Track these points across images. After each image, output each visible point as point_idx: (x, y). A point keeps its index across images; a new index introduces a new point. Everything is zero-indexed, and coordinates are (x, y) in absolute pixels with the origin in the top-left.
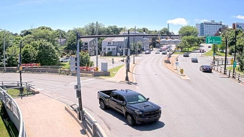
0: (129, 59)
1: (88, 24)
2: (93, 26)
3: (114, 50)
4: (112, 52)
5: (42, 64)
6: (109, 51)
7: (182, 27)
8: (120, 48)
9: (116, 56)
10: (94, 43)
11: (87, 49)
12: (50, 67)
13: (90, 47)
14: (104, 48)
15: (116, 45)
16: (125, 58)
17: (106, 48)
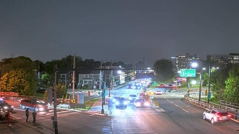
0: (105, 92)
1: (66, 57)
2: (71, 59)
3: (91, 83)
4: (88, 85)
5: (20, 94)
6: (85, 84)
7: (156, 60)
8: (96, 81)
9: (92, 89)
10: (71, 75)
11: (64, 81)
12: (28, 97)
13: (67, 80)
14: (81, 81)
15: (92, 78)
16: (101, 91)
17: (82, 81)
